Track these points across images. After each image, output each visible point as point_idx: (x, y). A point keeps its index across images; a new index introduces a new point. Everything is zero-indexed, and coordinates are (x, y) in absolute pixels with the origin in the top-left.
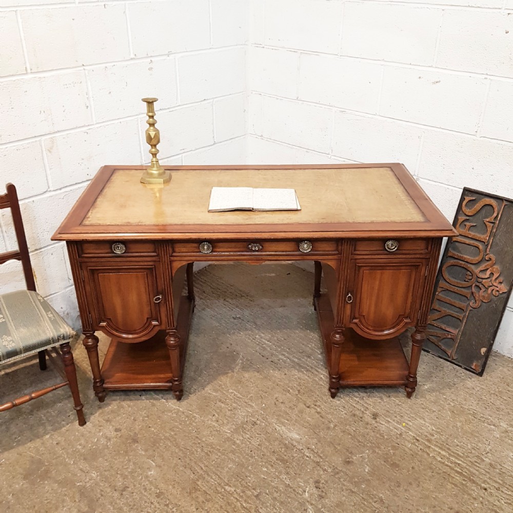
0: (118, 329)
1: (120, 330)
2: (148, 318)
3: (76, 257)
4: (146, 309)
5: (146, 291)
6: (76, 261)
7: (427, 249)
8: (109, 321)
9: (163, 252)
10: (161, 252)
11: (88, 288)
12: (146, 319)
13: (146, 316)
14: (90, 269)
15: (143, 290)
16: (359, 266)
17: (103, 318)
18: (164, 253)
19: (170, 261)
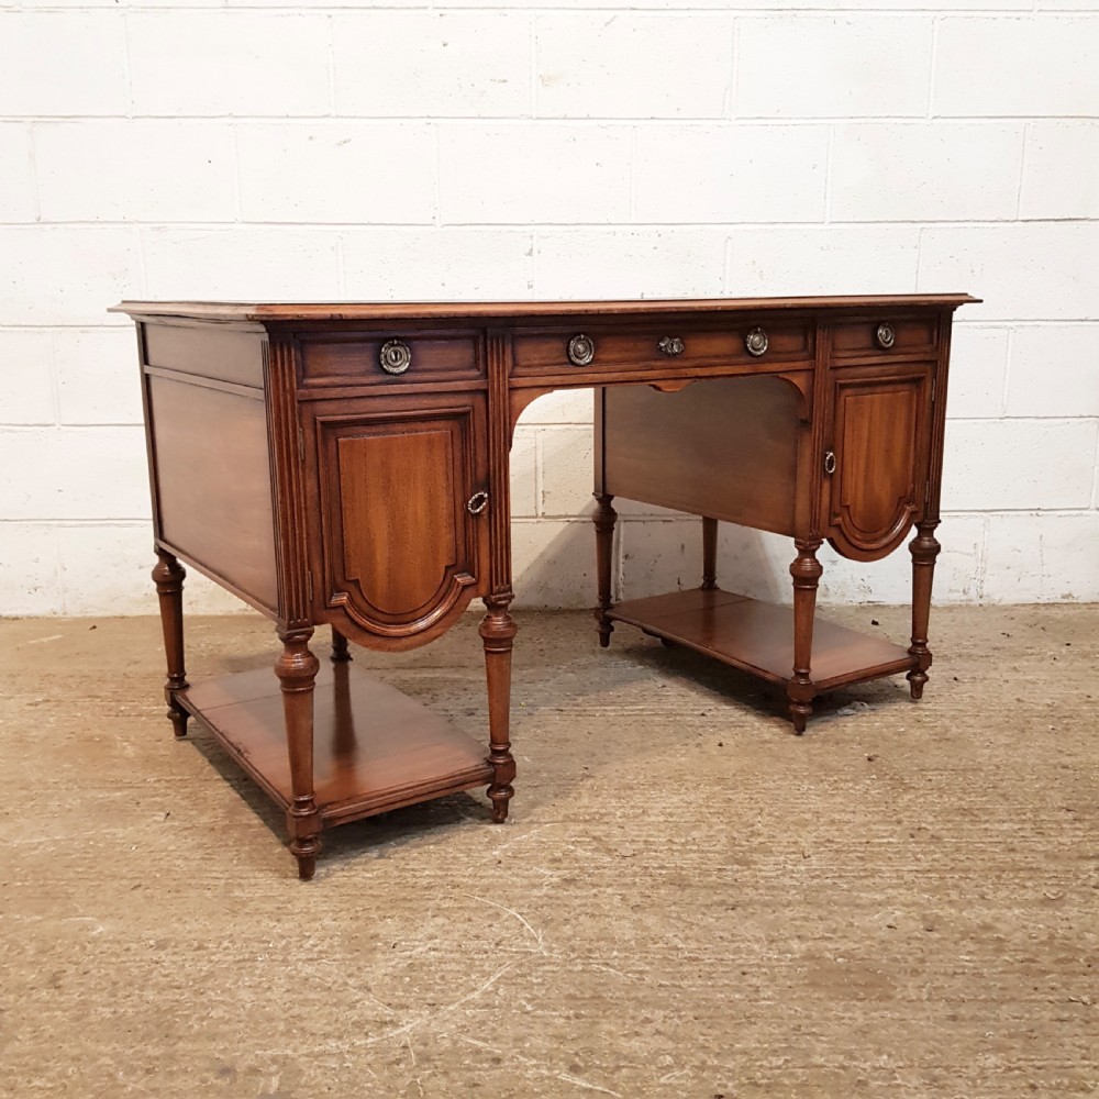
0: (373, 613)
1: (380, 616)
2: (447, 568)
3: (291, 384)
4: (446, 538)
5: (448, 486)
6: (289, 397)
7: (932, 342)
8: (352, 587)
9: (495, 364)
10: (492, 362)
11: (311, 484)
12: (443, 571)
13: (444, 561)
14: (322, 423)
15: (442, 482)
16: (840, 384)
17: (339, 579)
18: (498, 367)
19: (510, 389)
